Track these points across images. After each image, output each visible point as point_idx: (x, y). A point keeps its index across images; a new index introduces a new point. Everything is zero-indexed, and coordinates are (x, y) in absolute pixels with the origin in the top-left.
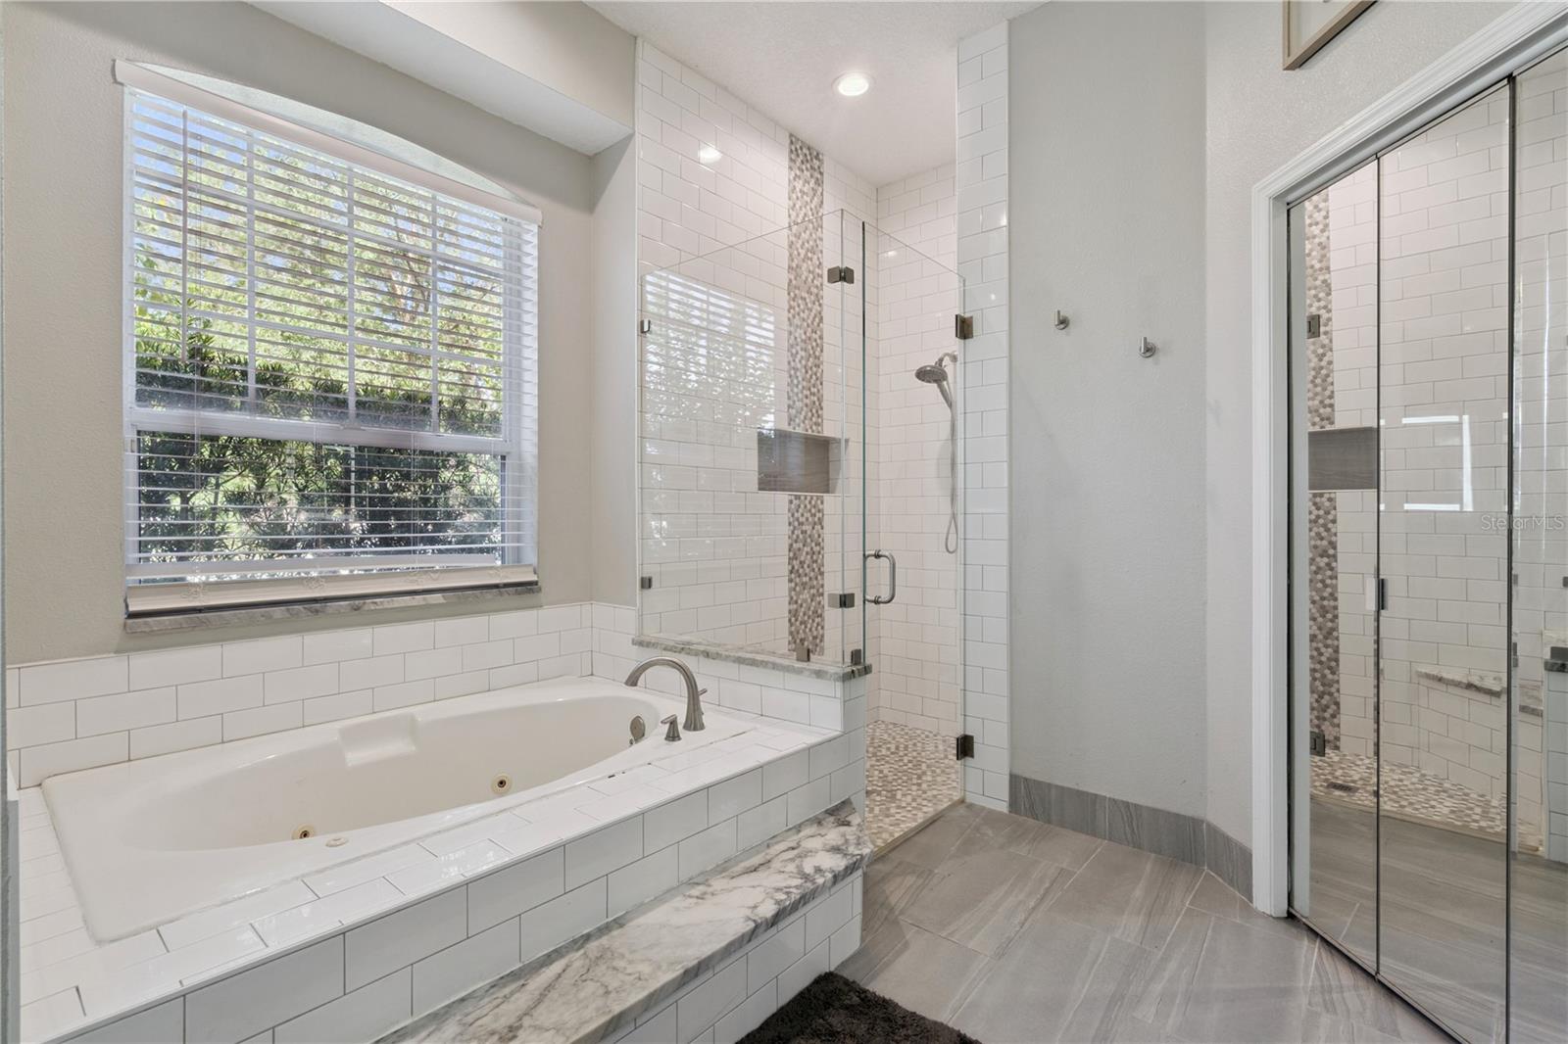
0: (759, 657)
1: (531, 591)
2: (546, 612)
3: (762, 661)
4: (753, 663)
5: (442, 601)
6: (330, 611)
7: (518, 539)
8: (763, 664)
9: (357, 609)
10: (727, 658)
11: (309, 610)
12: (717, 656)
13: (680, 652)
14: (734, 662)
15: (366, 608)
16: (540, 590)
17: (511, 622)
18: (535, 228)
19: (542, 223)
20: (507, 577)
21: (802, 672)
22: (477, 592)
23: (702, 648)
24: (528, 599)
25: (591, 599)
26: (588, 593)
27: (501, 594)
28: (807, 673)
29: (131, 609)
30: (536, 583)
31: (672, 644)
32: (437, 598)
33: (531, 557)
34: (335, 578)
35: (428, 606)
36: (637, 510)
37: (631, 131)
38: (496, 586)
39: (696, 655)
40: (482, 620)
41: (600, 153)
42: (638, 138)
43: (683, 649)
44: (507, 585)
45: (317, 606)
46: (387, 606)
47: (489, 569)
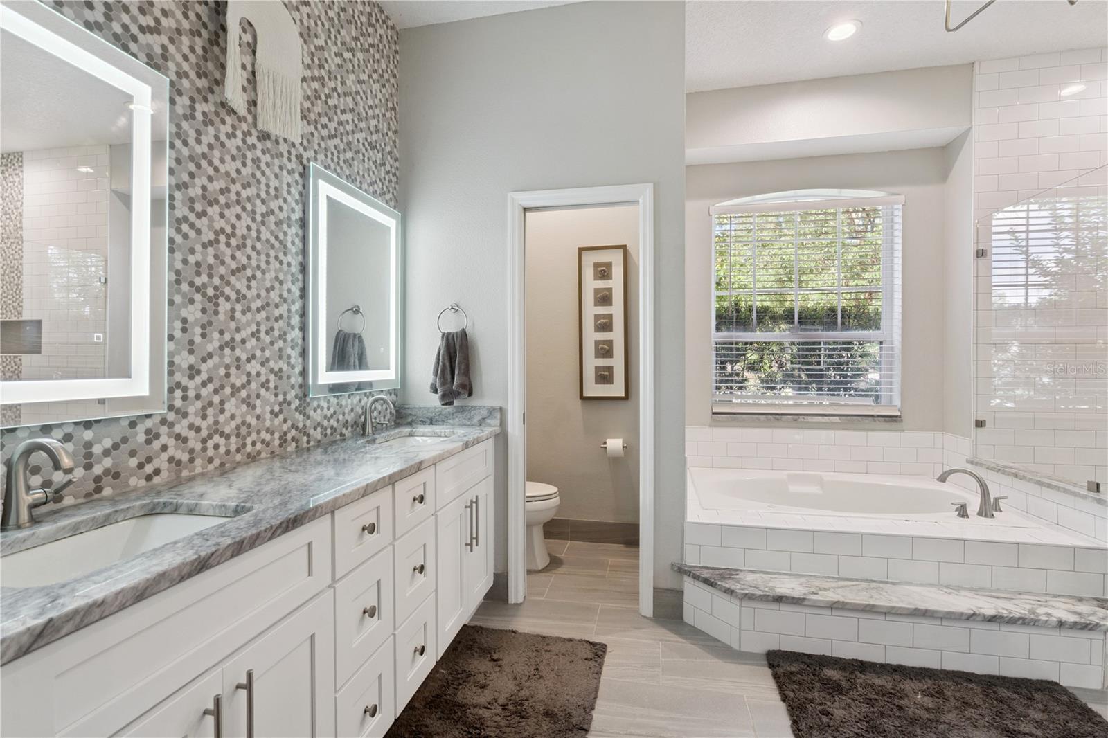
0: (1054, 483)
1: (896, 421)
2: (907, 435)
3: (1056, 486)
4: (1049, 486)
5: (839, 421)
6: (783, 419)
7: (891, 390)
8: (1057, 488)
9: (796, 420)
10: (1030, 480)
11: (775, 418)
12: (1023, 478)
13: (997, 472)
14: (1035, 483)
15: (799, 420)
16: (901, 421)
17: (882, 437)
18: (900, 207)
19: (905, 202)
20: (878, 412)
21: (1086, 498)
22: (859, 418)
23: (1014, 471)
24: (894, 425)
25: (943, 431)
26: (941, 426)
27: (875, 421)
28: (1090, 499)
29: (714, 411)
30: (900, 417)
31: (992, 465)
32: (836, 419)
33: (897, 401)
34: (801, 405)
35: (833, 423)
36: (973, 375)
37: (970, 126)
38: (872, 416)
39: (1008, 475)
40: (864, 434)
41: (949, 144)
42: (974, 130)
43: (999, 470)
44: (879, 416)
45: (777, 417)
46: (810, 420)
47: (866, 406)
